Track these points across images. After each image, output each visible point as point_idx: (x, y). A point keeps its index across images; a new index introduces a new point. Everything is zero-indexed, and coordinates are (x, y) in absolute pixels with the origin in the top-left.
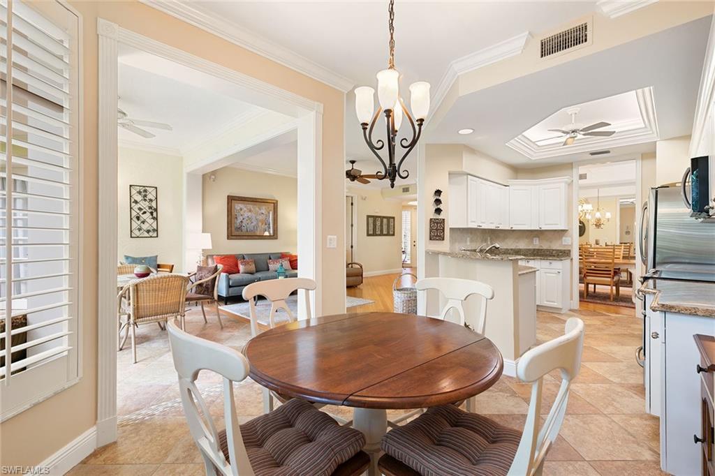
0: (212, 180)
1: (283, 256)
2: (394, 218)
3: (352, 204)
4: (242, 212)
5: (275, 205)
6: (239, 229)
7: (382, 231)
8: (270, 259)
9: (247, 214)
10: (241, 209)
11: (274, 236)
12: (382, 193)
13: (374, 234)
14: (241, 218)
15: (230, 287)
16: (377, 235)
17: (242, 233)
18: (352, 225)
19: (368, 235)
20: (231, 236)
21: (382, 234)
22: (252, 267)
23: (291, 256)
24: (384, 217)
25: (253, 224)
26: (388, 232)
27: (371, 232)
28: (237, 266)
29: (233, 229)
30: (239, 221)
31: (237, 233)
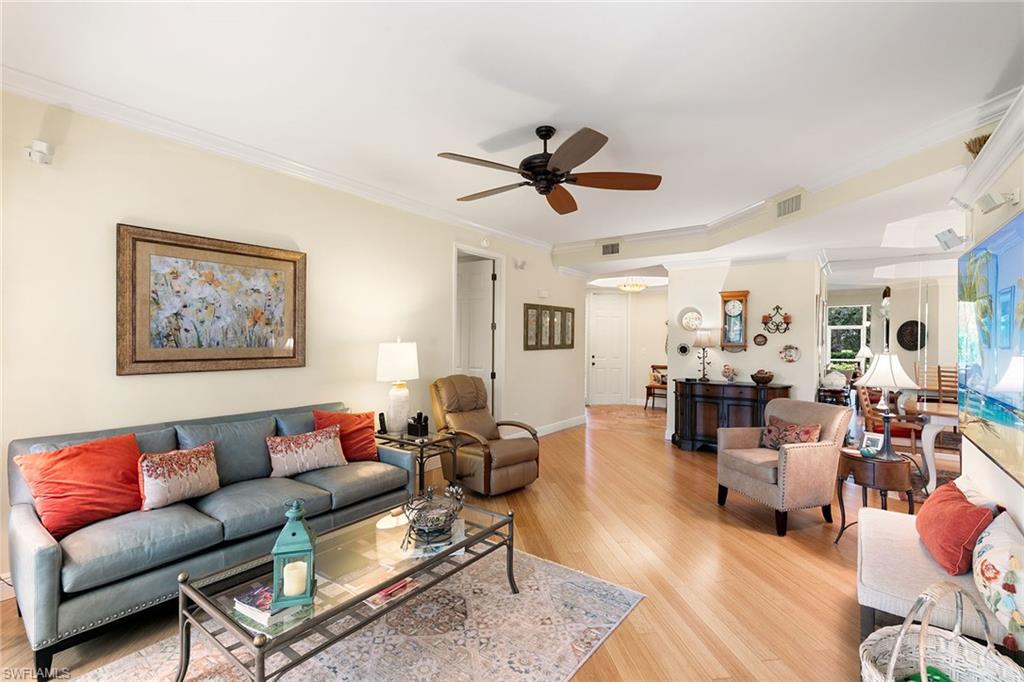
0: (36, 157)
1: (318, 420)
2: (572, 311)
3: (494, 277)
4: (177, 284)
5: (298, 266)
6: (170, 337)
7: (551, 338)
8: (277, 432)
9: (195, 292)
10: (175, 275)
11: (295, 359)
12: (553, 256)
13: (538, 346)
14: (178, 304)
15: (65, 598)
16: (543, 348)
17: (174, 353)
18: (494, 326)
19: (527, 347)
20: (130, 362)
21: (551, 346)
22: (205, 475)
23: (344, 419)
24: (557, 309)
25: (221, 324)
26: (563, 339)
27: (532, 342)
28: (132, 479)
29: (142, 337)
30: (167, 311)
31: (161, 354)
